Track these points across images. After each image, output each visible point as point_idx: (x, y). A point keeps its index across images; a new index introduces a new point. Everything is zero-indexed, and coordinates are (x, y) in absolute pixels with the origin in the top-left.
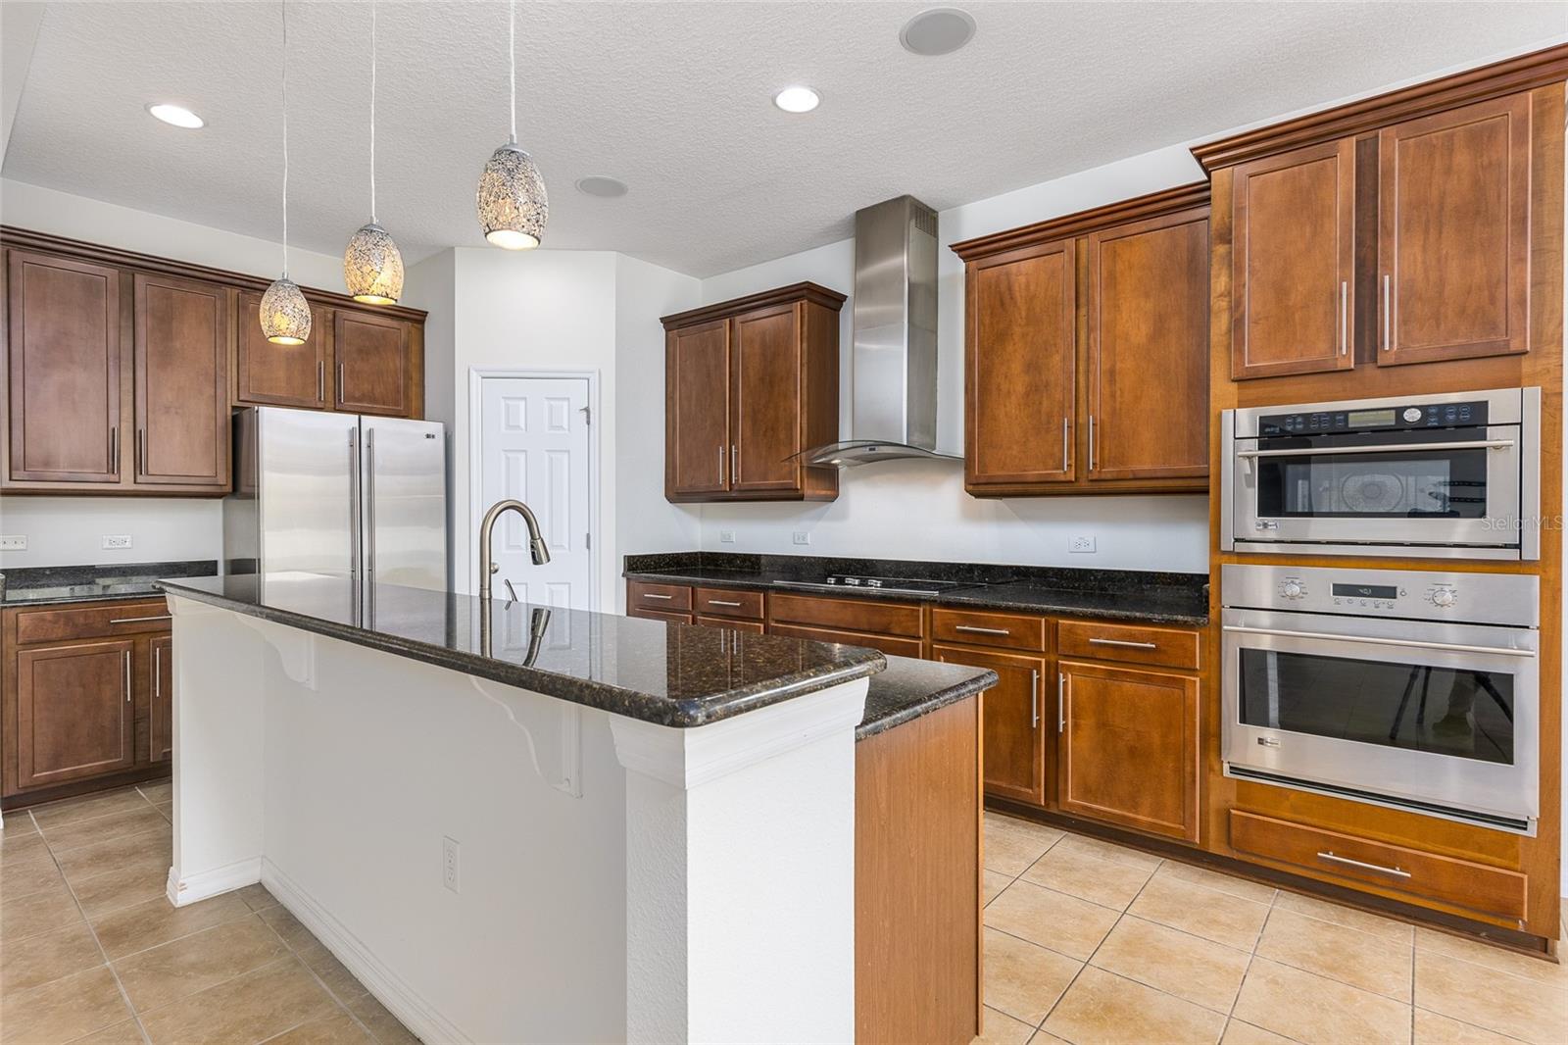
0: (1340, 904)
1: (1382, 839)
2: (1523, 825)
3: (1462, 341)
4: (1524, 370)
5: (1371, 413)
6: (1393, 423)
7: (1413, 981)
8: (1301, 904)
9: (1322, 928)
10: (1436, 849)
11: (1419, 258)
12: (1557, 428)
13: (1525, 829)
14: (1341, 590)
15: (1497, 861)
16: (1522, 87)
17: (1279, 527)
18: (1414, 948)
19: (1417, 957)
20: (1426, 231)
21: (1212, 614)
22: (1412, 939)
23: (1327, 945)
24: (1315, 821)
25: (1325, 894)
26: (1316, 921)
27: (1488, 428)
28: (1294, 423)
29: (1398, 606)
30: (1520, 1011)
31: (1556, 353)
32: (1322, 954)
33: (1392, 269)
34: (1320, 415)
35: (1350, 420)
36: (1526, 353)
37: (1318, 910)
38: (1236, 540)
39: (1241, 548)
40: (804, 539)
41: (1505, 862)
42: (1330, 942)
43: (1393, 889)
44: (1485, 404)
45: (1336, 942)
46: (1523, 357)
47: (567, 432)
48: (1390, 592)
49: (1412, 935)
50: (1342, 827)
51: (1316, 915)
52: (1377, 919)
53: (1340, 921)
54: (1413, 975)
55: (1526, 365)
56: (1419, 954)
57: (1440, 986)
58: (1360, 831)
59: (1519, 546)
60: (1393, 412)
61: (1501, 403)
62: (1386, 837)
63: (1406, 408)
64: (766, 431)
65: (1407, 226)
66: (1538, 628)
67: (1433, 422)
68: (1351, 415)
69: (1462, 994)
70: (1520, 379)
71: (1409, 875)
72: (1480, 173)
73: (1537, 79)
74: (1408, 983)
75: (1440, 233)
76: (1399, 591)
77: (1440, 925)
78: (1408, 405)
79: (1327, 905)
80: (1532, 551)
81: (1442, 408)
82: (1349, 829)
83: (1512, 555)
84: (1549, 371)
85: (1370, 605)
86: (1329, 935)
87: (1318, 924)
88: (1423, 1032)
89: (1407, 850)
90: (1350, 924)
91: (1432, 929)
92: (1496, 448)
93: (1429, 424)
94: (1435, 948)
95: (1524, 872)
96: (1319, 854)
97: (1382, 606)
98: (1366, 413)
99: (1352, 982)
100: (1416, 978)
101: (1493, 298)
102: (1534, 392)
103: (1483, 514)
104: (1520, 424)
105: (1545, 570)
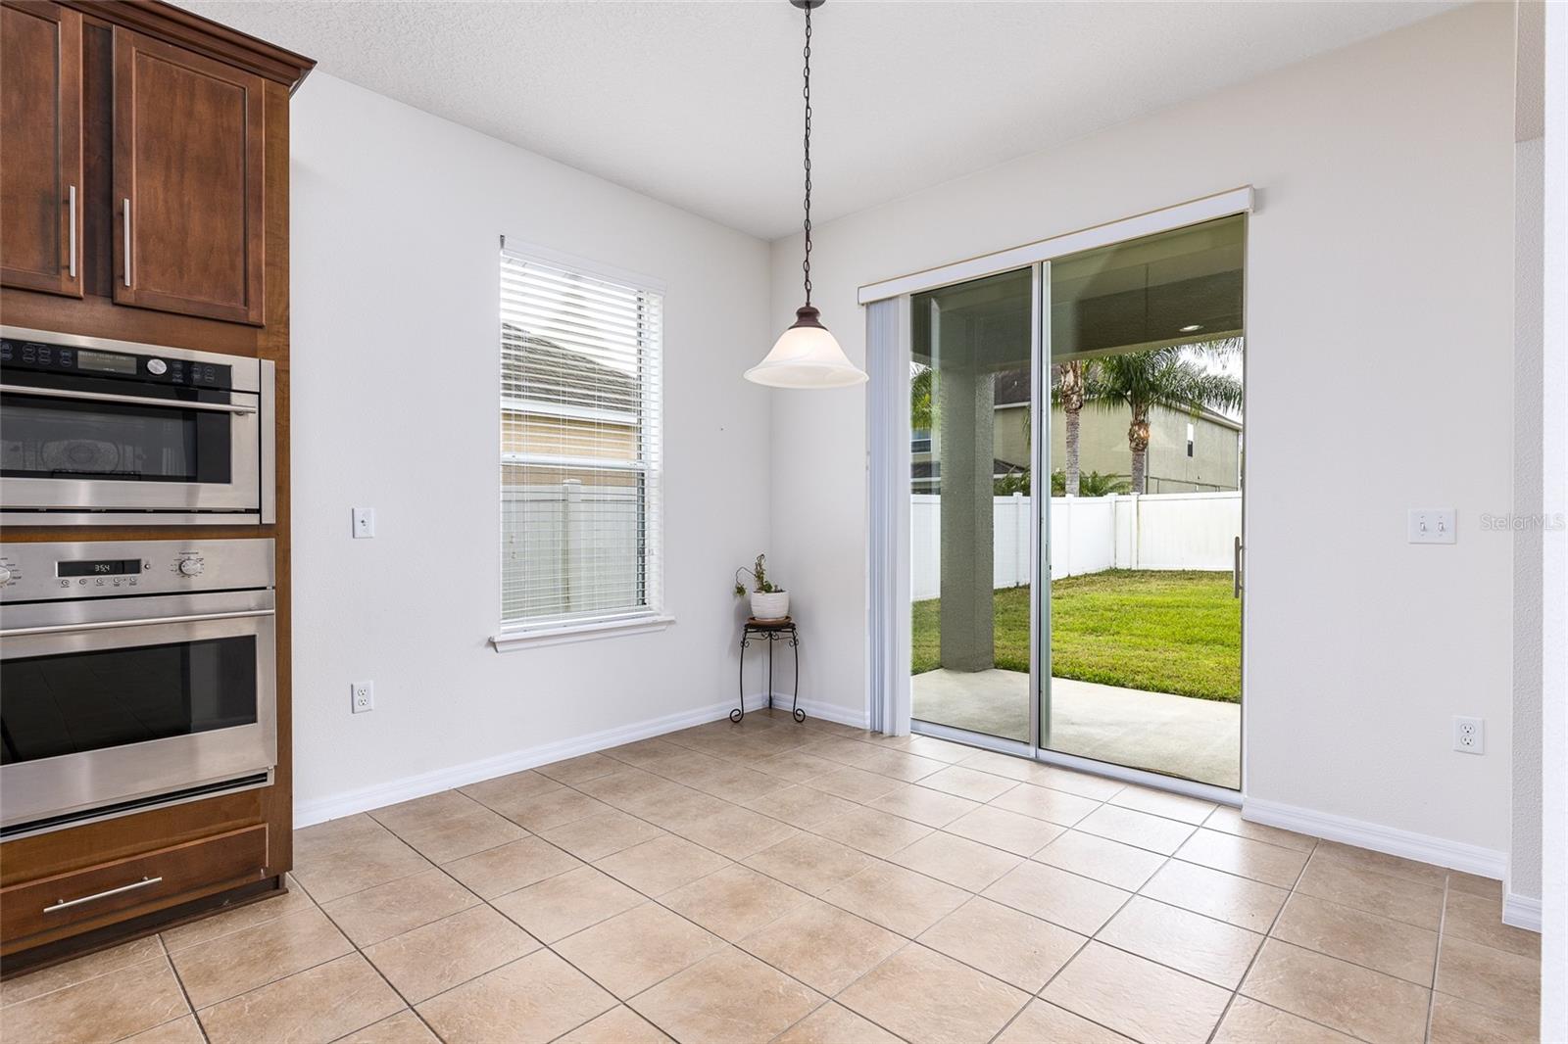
0: (66, 961)
1: (125, 853)
2: (263, 777)
3: (202, 298)
4: (259, 344)
5: (107, 356)
6: (135, 372)
7: (183, 988)
8: (15, 990)
9: (57, 1001)
10: (185, 837)
11: (161, 197)
12: (286, 402)
13: (265, 780)
14: (68, 569)
15: (241, 822)
16: (256, 71)
18: (168, 956)
19: (175, 962)
20: (168, 168)
22: (162, 948)
23: (72, 1015)
24: (36, 871)
25: (45, 959)
26: (43, 999)
27: (233, 393)
29: (143, 581)
30: (280, 950)
31: (284, 333)
32: (71, 1029)
33: (132, 194)
34: (37, 346)
35: (80, 359)
36: (261, 327)
37: (42, 983)
41: (247, 821)
42: (73, 1010)
43: (142, 903)
44: (229, 368)
45: (81, 1005)
46: (259, 330)
48: (131, 567)
49: (161, 944)
50: (73, 863)
51: (41, 990)
52: (116, 951)
53: (73, 980)
54: (181, 983)
55: (261, 340)
56: (175, 959)
57: (210, 976)
58: (96, 857)
59: (259, 511)
60: (134, 359)
61: (244, 370)
62: (130, 849)
63: (151, 358)
65: (147, 152)
66: (273, 588)
67: (178, 378)
68: (80, 353)
69: (231, 969)
70: (256, 351)
71: (160, 879)
72: (221, 134)
73: (271, 72)
74: (180, 993)
75: (182, 176)
76: (143, 564)
77: (184, 917)
78: (152, 354)
79: (50, 972)
80: (269, 517)
81: (188, 365)
82: (82, 861)
83: (253, 519)
84: (278, 349)
85: (108, 583)
86: (69, 1003)
87: (49, 1000)
88: (216, 1030)
89: (154, 853)
90: (89, 975)
91: (176, 927)
92: (238, 413)
93: (174, 380)
94: (189, 943)
95: (263, 822)
96: (46, 910)
97: (124, 582)
98: (101, 355)
99: (121, 1035)
100: (184, 984)
101: (233, 267)
102: (269, 365)
103: (228, 481)
104: (259, 394)
105: (278, 532)
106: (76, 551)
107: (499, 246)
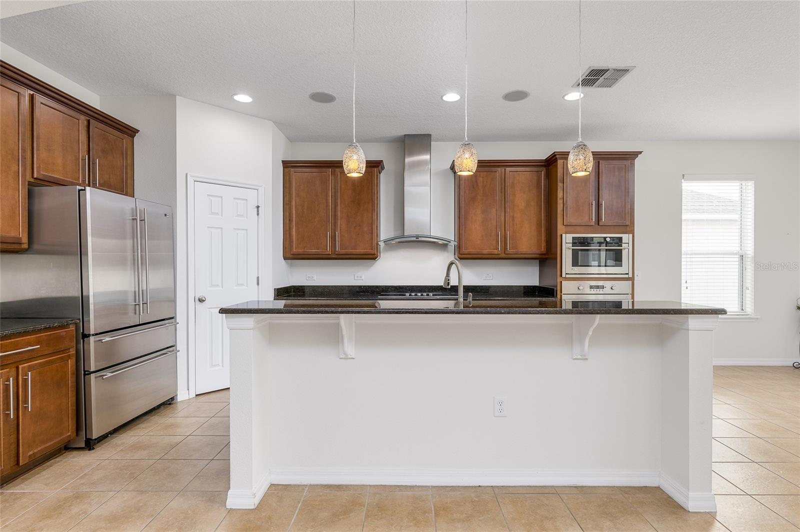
3: (617, 221)
5: (598, 238)
6: (604, 241)
14: (591, 287)
16: (628, 159)
17: (577, 270)
21: (559, 296)
27: (623, 244)
28: (581, 240)
29: (604, 291)
31: (633, 227)
33: (604, 199)
35: (594, 240)
36: (628, 226)
38: (566, 274)
39: (567, 276)
40: (361, 277)
44: (622, 238)
47: (246, 218)
48: (603, 287)
55: (628, 229)
59: (628, 274)
60: (604, 238)
61: (626, 238)
63: (607, 237)
64: (356, 226)
66: (631, 294)
67: (613, 242)
68: (594, 238)
70: (628, 233)
72: (620, 178)
73: (631, 158)
75: (612, 191)
76: (605, 287)
80: (630, 275)
81: (614, 238)
83: (627, 276)
84: (632, 231)
85: (598, 291)
92: (624, 249)
93: (611, 242)
97: (601, 291)
101: (623, 211)
102: (631, 235)
103: (622, 266)
104: (628, 243)
105: (632, 279)
106: (594, 283)
107: (682, 177)
